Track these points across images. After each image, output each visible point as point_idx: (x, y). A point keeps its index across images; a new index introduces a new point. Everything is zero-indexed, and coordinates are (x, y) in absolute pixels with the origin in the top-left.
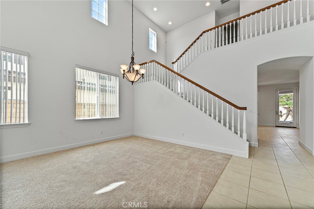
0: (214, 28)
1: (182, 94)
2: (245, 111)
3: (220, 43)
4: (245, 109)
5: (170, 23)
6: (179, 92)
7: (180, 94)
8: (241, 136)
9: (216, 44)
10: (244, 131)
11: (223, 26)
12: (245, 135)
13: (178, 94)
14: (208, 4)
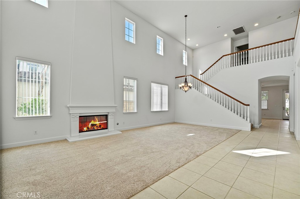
0: (231, 54)
1: (208, 95)
2: (248, 106)
3: (234, 64)
4: (249, 105)
5: (197, 45)
6: (206, 93)
7: (207, 95)
8: (247, 120)
9: (232, 64)
10: (248, 117)
11: (237, 54)
12: (248, 119)
13: (206, 95)
14: (226, 35)
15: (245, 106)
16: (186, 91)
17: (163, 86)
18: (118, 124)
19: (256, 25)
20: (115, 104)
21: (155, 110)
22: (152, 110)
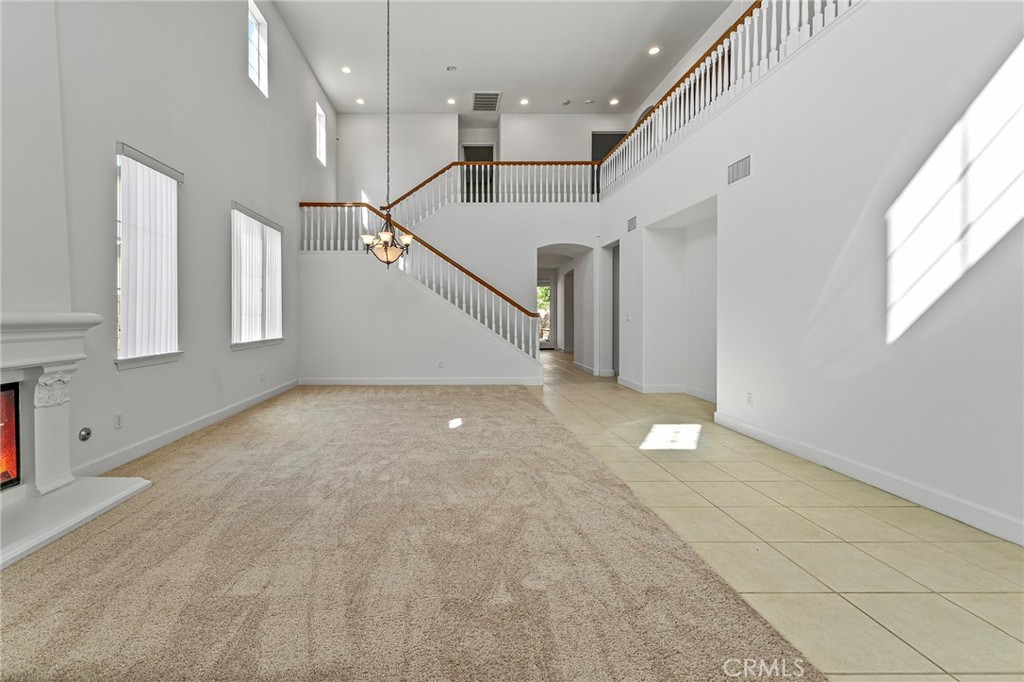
4: (538, 315)
5: (360, 102)
8: (534, 356)
12: (538, 353)
14: (451, 102)
15: (531, 318)
16: (388, 263)
17: (267, 229)
18: (86, 436)
19: (524, 102)
20: (73, 311)
21: (245, 339)
22: (235, 340)
